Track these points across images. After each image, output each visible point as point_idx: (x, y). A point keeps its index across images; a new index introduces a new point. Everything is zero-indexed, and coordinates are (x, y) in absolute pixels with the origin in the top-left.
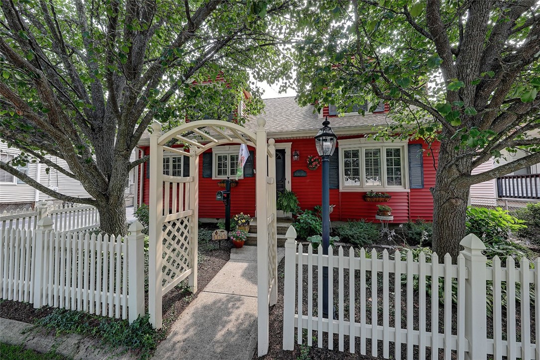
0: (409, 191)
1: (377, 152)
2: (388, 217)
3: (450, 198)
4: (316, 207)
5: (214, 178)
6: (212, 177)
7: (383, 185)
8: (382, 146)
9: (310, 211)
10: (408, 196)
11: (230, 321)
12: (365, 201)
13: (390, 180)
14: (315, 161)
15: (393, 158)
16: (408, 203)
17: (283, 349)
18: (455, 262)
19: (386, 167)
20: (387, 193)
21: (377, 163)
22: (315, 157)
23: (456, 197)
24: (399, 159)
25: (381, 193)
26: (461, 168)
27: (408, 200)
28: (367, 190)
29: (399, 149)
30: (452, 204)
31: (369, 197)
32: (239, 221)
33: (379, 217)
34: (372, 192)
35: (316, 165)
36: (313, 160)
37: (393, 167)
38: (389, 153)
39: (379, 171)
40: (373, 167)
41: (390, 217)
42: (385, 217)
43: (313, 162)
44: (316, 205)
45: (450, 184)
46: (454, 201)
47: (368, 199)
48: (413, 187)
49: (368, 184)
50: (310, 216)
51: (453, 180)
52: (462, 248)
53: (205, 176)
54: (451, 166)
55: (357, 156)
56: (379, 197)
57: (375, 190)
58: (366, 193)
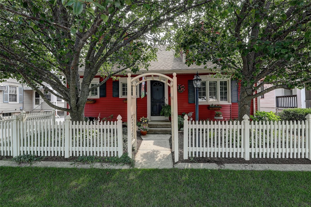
0: (231, 104)
1: (215, 83)
2: (220, 117)
3: (244, 105)
4: (183, 113)
5: (120, 97)
6: (119, 97)
7: (218, 101)
8: (218, 80)
9: (180, 116)
10: (230, 107)
11: (158, 157)
12: (209, 109)
13: (222, 98)
14: (182, 87)
15: (223, 86)
16: (230, 110)
17: (184, 159)
18: (240, 124)
19: (220, 91)
20: (220, 105)
21: (215, 89)
22: (182, 85)
23: (246, 104)
24: (227, 87)
25: (217, 105)
26: (248, 93)
27: (230, 108)
28: (210, 104)
29: (226, 81)
30: (245, 107)
31: (211, 107)
32: (143, 121)
33: (216, 117)
34: (212, 105)
35: (183, 90)
36: (181, 87)
37: (223, 91)
38: (221, 83)
39: (216, 94)
40: (213, 91)
41: (221, 117)
42: (219, 117)
43: (181, 88)
44: (183, 112)
45: (244, 99)
46: (245, 106)
47: (211, 109)
48: (233, 102)
49: (210, 101)
50: (181, 118)
51: (245, 98)
52: (243, 119)
53: (114, 96)
54: (244, 92)
55: (205, 85)
56: (216, 107)
57: (214, 104)
58: (209, 105)
